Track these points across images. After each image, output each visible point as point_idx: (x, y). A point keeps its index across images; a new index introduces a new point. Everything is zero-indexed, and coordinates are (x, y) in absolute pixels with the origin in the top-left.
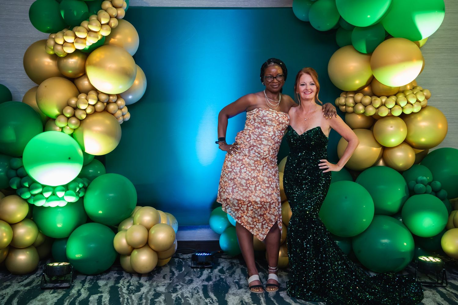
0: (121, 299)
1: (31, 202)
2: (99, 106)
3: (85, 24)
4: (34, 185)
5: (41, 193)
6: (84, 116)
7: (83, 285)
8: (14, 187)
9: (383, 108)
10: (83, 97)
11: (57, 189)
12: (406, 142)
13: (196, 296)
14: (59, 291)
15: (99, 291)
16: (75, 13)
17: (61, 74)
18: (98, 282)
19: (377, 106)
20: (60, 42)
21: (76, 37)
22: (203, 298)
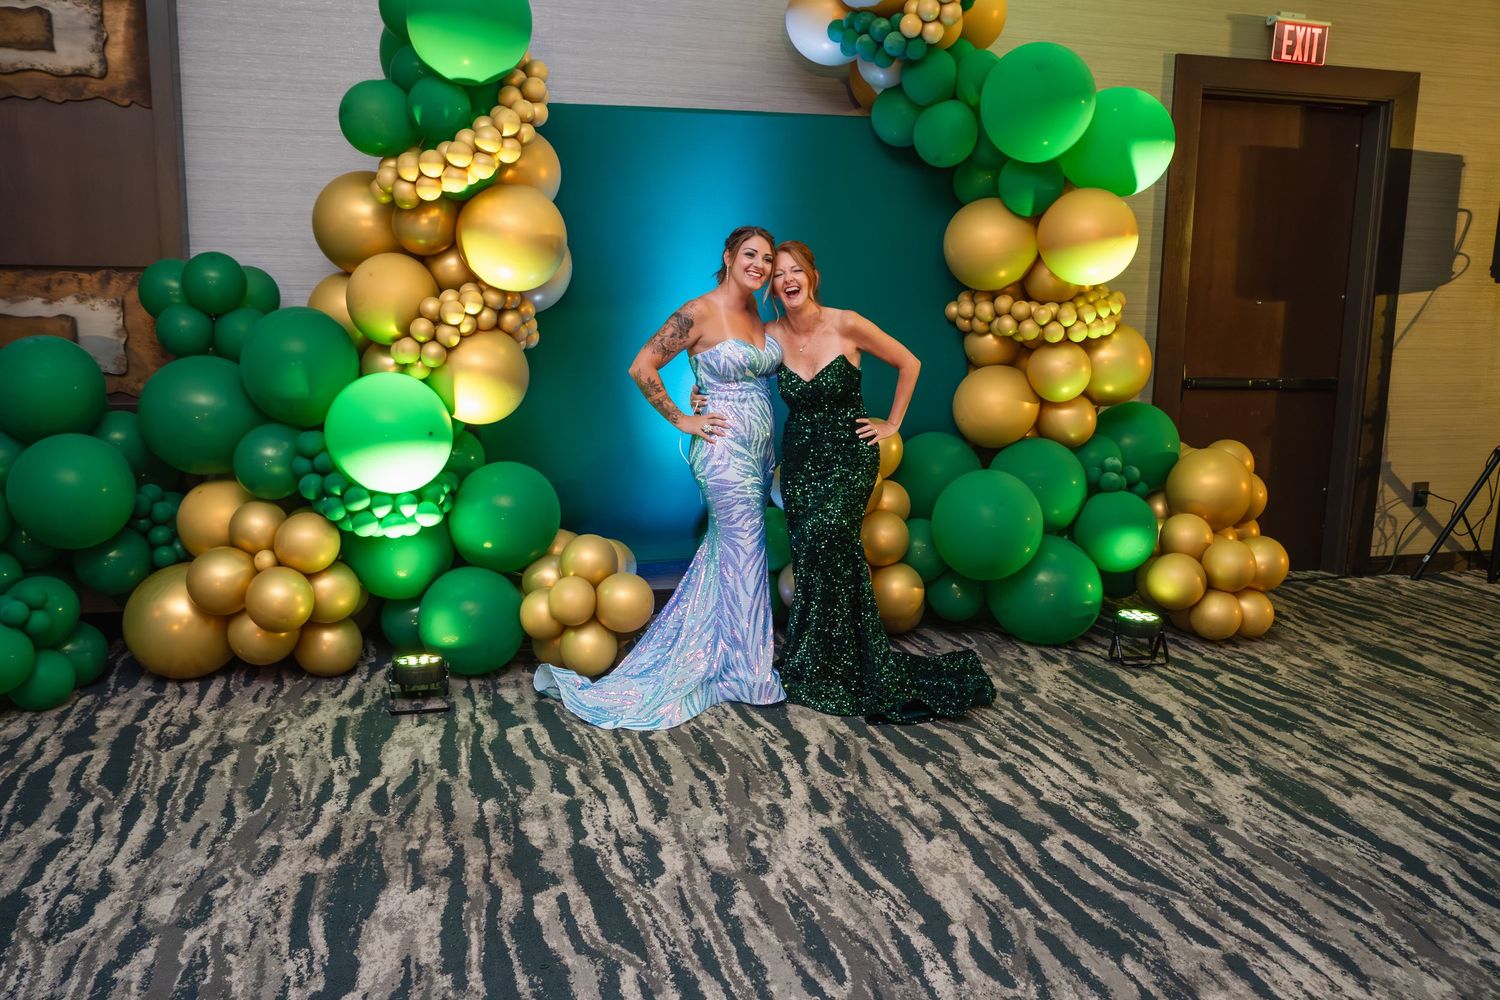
0: (576, 738)
1: (349, 527)
2: (487, 316)
3: (465, 135)
4: (352, 492)
5: (369, 509)
6: (455, 341)
7: (474, 704)
8: (311, 496)
9: (1054, 327)
10: (449, 296)
11: (399, 500)
12: (1086, 394)
13: (727, 722)
14: (429, 716)
15: (514, 716)
16: (446, 113)
17: (400, 248)
18: (499, 692)
19: (1045, 322)
20: (410, 175)
21: (447, 164)
22: (747, 727)
